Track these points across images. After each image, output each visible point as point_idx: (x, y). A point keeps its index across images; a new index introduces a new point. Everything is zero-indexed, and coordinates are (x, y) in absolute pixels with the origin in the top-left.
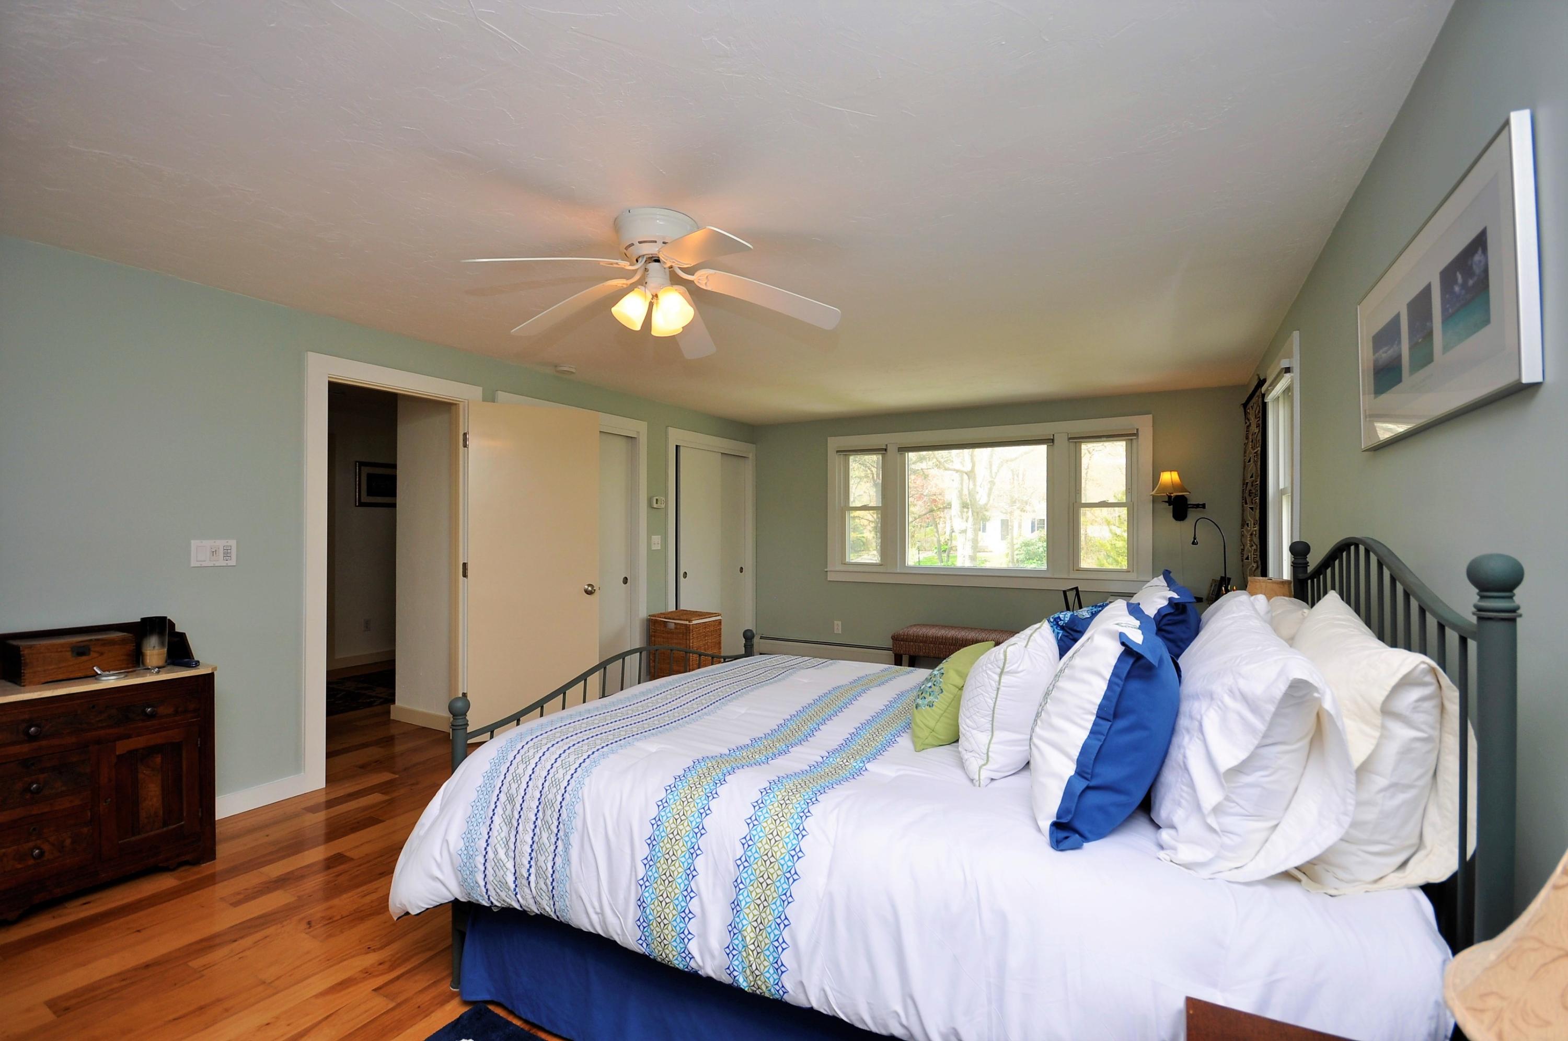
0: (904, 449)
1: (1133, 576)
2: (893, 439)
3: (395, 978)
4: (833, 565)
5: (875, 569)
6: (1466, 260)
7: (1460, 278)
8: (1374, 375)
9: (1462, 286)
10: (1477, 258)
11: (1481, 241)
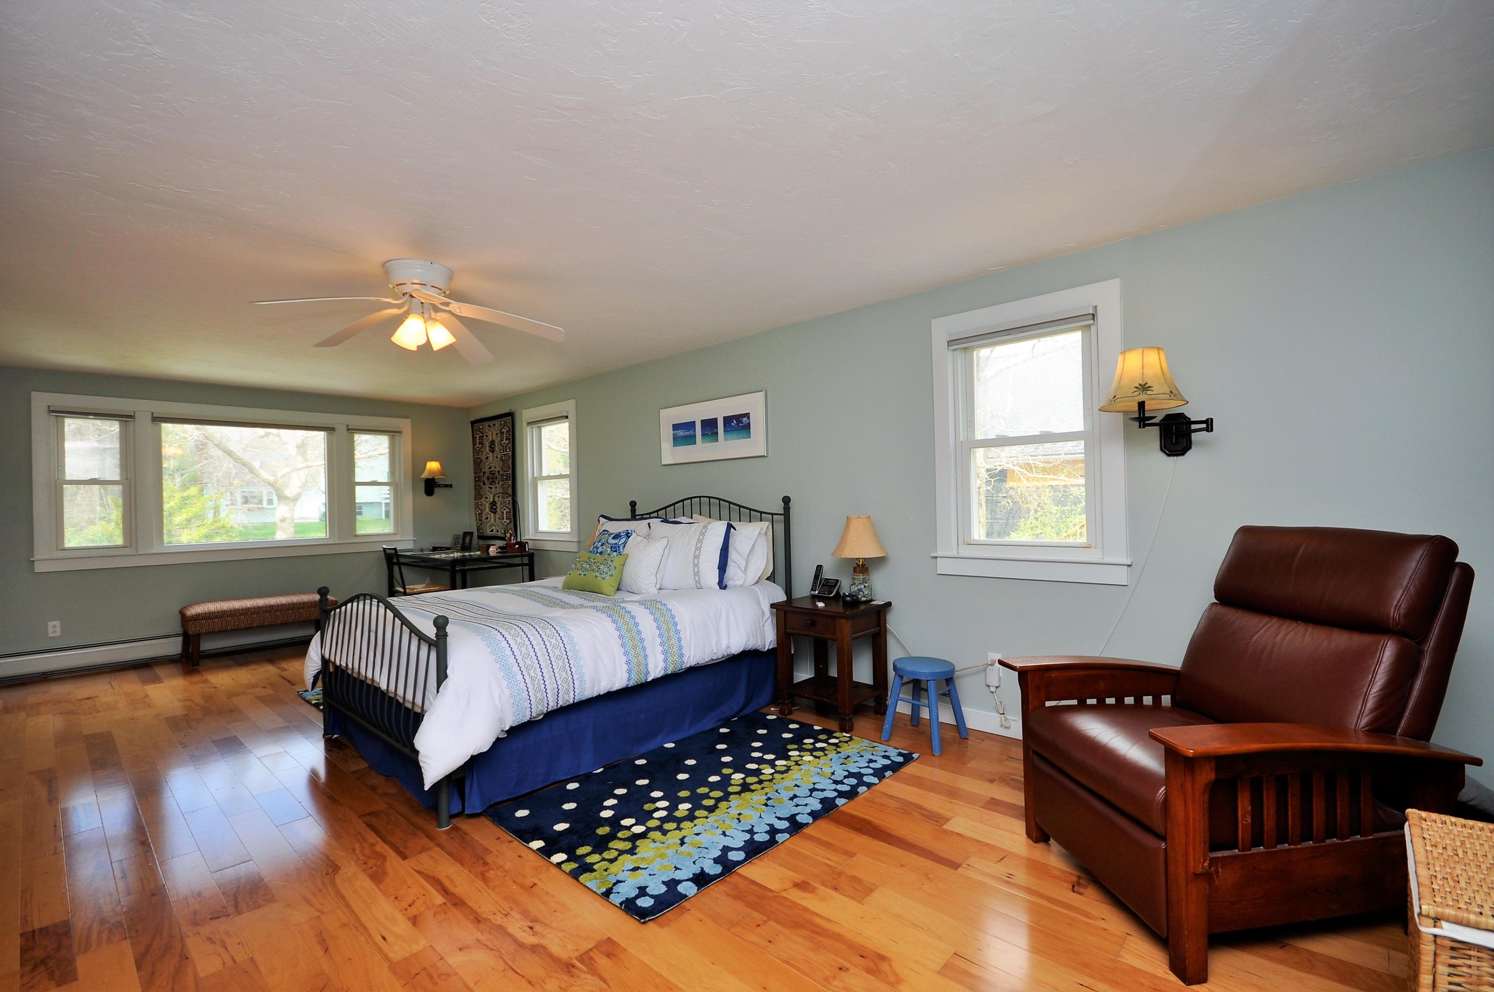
0: (158, 419)
1: (398, 538)
2: (143, 407)
3: (392, 848)
4: (43, 554)
5: (117, 552)
6: (739, 418)
7: (735, 422)
8: (673, 438)
9: (736, 424)
10: (745, 419)
11: (747, 415)
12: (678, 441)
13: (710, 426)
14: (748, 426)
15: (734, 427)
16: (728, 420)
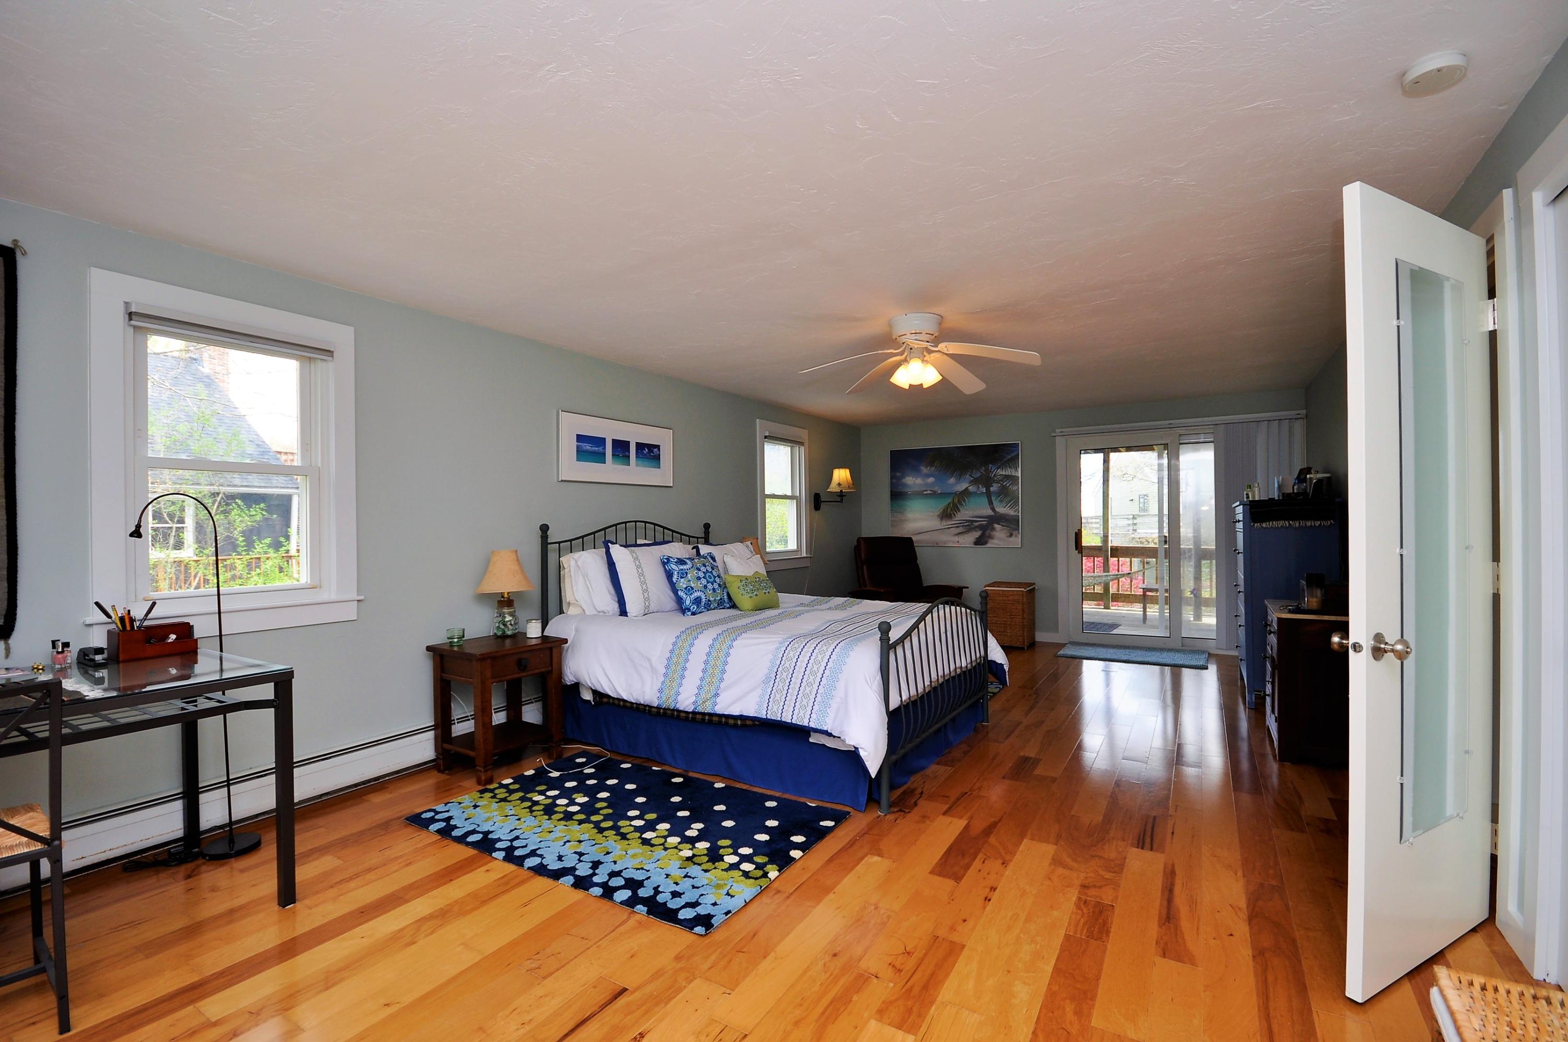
6: (651, 447)
7: (647, 450)
8: (577, 451)
9: (648, 453)
10: (656, 450)
11: (658, 447)
12: (582, 455)
13: (621, 447)
14: (658, 458)
15: (646, 455)
16: (640, 446)
